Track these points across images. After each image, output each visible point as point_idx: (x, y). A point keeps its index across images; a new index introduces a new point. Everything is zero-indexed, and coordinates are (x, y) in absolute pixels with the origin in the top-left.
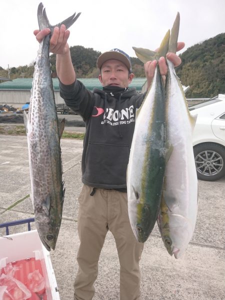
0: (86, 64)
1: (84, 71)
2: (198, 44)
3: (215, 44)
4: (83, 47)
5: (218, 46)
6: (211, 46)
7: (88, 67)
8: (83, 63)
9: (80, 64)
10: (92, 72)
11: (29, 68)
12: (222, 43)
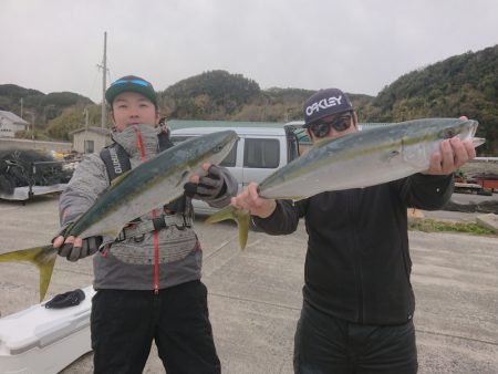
0: (232, 97)
1: (228, 109)
3: (445, 72)
4: (226, 73)
5: (451, 75)
6: (440, 75)
7: (234, 102)
8: (227, 96)
9: (221, 99)
10: (240, 111)
12: (458, 70)
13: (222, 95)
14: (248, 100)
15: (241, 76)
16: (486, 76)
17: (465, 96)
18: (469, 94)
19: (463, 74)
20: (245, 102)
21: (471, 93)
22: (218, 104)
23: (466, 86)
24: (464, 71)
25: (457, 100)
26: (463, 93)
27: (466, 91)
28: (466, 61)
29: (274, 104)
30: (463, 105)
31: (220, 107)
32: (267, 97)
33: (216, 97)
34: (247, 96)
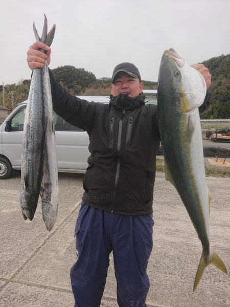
0: (78, 83)
1: (76, 91)
4: (74, 67)
7: (80, 87)
8: (75, 82)
9: (71, 84)
10: (84, 92)
11: (17, 87)
12: (216, 66)
13: (72, 82)
14: (88, 85)
15: (83, 69)
17: (221, 83)
18: (223, 81)
19: (219, 69)
20: (87, 87)
21: (224, 80)
22: (69, 87)
23: (221, 76)
24: (220, 66)
25: (216, 85)
26: (219, 80)
27: (221, 79)
28: (221, 61)
29: (105, 88)
30: (219, 87)
31: (71, 90)
32: (101, 83)
33: (68, 83)
34: (88, 83)
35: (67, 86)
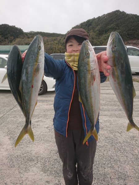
0: (11, 36)
1: (10, 40)
2: (78, 25)
3: (86, 25)
4: (8, 25)
5: (88, 27)
6: (85, 27)
7: (13, 38)
8: (9, 35)
9: (6, 36)
10: (15, 41)
13: (7, 35)
14: (18, 37)
15: (14, 26)
16: (97, 27)
19: (91, 26)
22: (5, 38)
31: (6, 40)
32: (27, 35)
33: (4, 36)
34: (18, 35)
35: (3, 37)
